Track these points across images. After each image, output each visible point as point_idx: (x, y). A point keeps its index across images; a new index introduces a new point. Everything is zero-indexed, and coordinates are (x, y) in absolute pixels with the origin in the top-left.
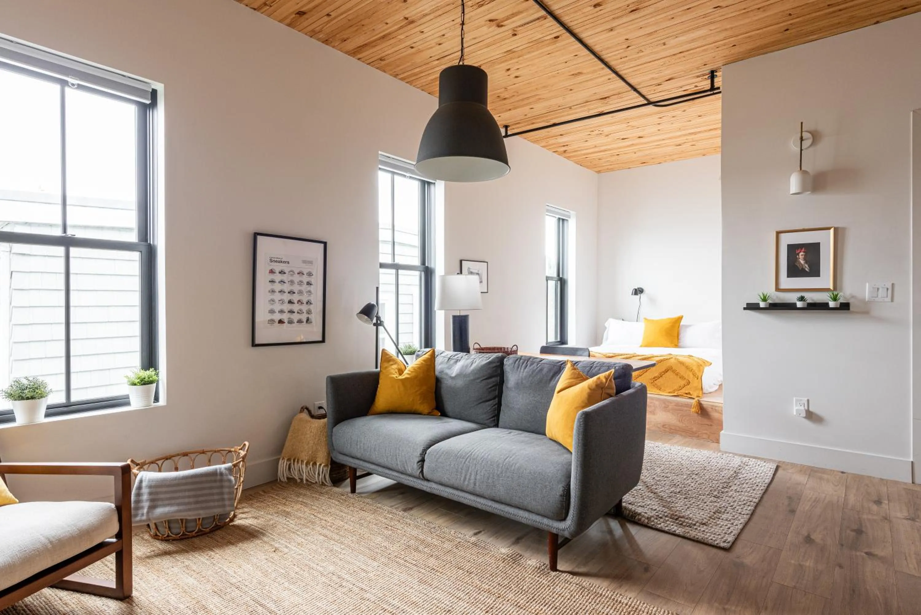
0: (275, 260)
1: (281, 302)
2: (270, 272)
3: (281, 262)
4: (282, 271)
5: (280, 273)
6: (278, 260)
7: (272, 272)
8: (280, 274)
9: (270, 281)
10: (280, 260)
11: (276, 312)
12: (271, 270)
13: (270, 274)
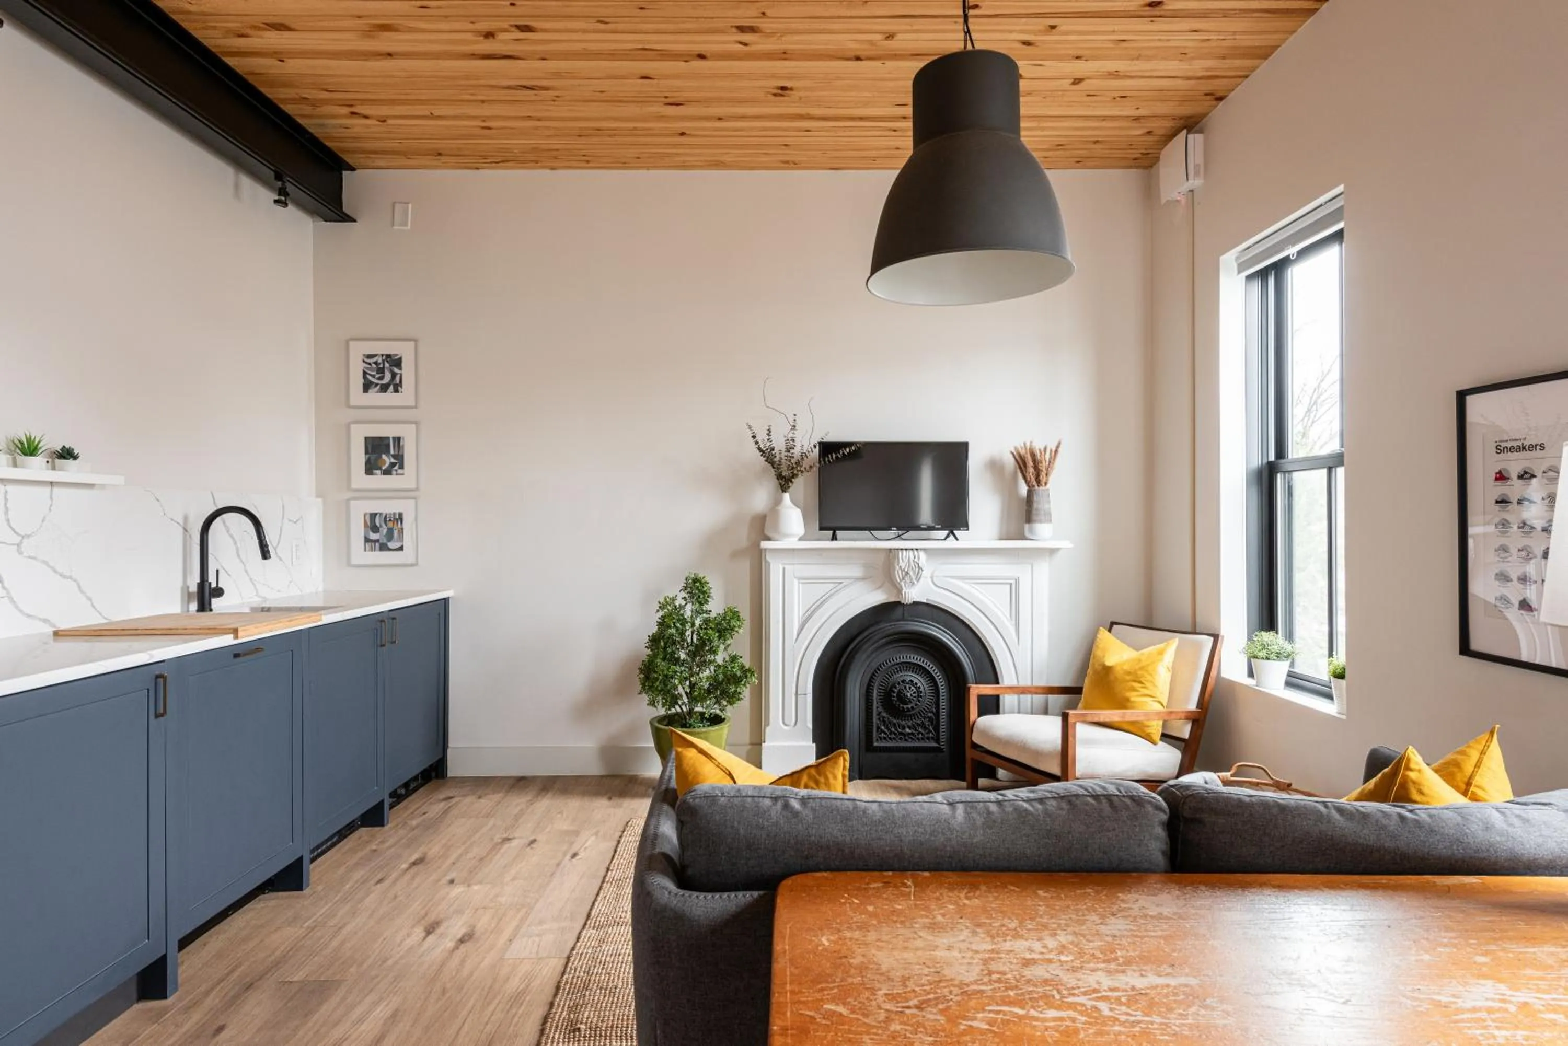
0: (1509, 445)
1: (1524, 553)
2: (1497, 479)
3: (1524, 448)
4: (1526, 473)
5: (1521, 477)
6: (1515, 444)
7: (1501, 477)
8: (1520, 481)
9: (1497, 502)
10: (1519, 443)
11: (1511, 580)
12: (1500, 472)
13: (1498, 483)
